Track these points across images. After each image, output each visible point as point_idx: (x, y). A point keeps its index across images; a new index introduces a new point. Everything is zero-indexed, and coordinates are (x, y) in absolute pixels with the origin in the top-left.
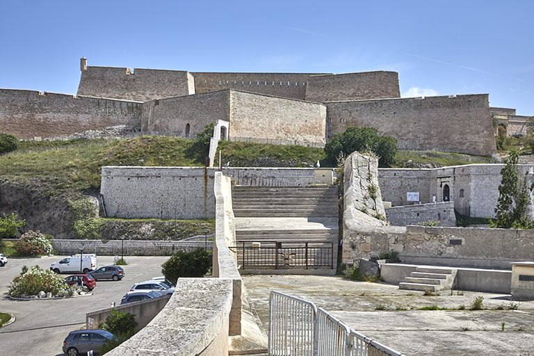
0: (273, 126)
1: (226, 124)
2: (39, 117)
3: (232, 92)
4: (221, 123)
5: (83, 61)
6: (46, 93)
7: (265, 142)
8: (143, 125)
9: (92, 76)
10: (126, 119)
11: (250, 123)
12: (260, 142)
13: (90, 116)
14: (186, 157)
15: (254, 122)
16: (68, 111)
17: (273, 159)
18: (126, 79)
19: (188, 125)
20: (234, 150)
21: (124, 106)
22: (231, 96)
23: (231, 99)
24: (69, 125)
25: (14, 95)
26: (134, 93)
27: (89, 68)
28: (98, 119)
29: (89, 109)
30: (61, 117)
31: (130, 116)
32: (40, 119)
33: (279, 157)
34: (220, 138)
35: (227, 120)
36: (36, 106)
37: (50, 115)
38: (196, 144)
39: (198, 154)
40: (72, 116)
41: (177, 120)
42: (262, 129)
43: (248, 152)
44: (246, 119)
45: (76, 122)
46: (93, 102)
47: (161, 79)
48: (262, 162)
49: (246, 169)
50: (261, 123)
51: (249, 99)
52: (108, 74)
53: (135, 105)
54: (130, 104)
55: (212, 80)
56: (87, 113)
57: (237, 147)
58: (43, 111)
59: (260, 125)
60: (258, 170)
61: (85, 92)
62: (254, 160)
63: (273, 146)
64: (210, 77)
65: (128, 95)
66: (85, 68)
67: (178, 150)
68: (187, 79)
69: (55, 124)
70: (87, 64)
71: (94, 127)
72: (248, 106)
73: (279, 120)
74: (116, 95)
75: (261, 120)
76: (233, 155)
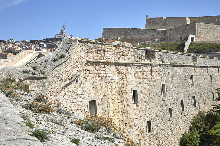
0: (216, 36)
1: (194, 36)
2: (129, 37)
3: (197, 23)
4: (191, 36)
5: (147, 16)
6: (131, 29)
7: (209, 43)
8: (167, 38)
9: (150, 21)
10: (160, 37)
11: (205, 35)
12: (206, 43)
13: (147, 36)
14: (176, 50)
15: (206, 35)
16: (139, 34)
17: (211, 50)
18: (163, 21)
19: (181, 37)
20: (196, 46)
21: (160, 31)
22: (196, 25)
23: (196, 26)
24: (139, 40)
25: (120, 30)
26: (166, 27)
27: (149, 18)
28: (150, 37)
29: (147, 33)
30: (137, 37)
31: (162, 35)
32: (129, 38)
33: (214, 48)
34: (191, 42)
35: (195, 34)
36: (128, 33)
37: (133, 36)
38: (181, 44)
39: (181, 48)
40: (140, 36)
41: (178, 36)
42: (210, 37)
43: (201, 47)
44: (203, 34)
45: (142, 38)
46: (148, 31)
47: (176, 21)
48: (206, 51)
49: (198, 54)
50: (210, 35)
51: (204, 26)
52: (156, 20)
53: (164, 31)
54: (162, 31)
55: (198, 20)
56: (146, 35)
57: (197, 45)
58: (130, 35)
59: (209, 36)
60: (203, 54)
61: (148, 27)
62: (203, 50)
63: (212, 44)
64: (197, 19)
65: (163, 27)
66: (148, 19)
67: (174, 47)
68: (186, 20)
69: (134, 39)
70: (148, 17)
71: (148, 40)
72: (204, 29)
73: (218, 33)
74: (159, 28)
75: (210, 34)
76: (195, 48)
